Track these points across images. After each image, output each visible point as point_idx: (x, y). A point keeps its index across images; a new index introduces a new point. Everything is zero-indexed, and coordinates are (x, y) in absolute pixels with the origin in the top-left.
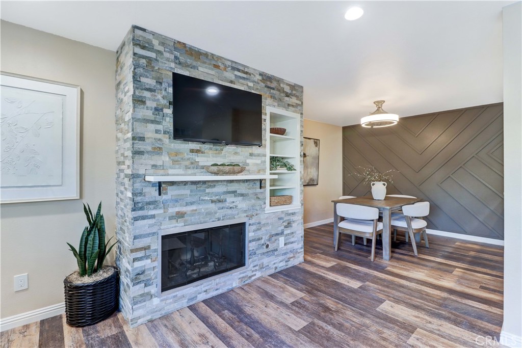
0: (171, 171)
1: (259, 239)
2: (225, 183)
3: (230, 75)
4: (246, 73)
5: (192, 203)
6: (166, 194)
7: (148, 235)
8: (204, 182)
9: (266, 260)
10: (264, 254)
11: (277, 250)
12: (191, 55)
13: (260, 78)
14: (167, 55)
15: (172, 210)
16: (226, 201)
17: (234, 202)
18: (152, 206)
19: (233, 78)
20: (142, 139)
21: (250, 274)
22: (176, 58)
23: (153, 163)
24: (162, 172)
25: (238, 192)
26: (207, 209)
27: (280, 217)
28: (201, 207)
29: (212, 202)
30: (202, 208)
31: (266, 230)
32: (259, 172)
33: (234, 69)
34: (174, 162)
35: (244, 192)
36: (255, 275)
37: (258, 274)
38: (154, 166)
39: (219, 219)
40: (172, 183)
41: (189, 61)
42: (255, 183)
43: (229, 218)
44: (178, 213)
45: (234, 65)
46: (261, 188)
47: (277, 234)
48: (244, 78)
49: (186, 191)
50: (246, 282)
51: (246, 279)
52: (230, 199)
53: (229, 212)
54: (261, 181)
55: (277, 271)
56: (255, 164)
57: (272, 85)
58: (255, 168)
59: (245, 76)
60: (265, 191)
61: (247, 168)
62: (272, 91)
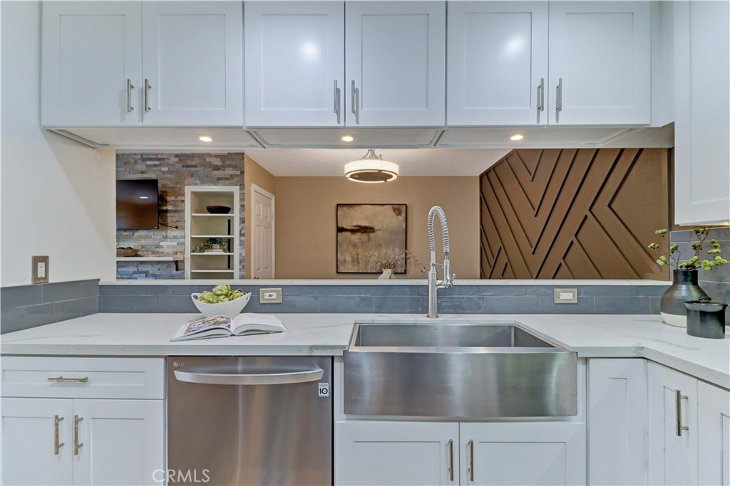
2: (136, 264)
3: (141, 167)
4: (160, 160)
13: (177, 159)
19: (143, 168)
25: (150, 272)
32: (175, 253)
33: (144, 160)
35: (157, 272)
42: (170, 265)
45: (144, 157)
46: (177, 269)
48: (155, 165)
54: (176, 262)
56: (169, 246)
57: (193, 163)
58: (171, 251)
59: (158, 163)
60: (184, 273)
61: (161, 250)
62: (193, 169)
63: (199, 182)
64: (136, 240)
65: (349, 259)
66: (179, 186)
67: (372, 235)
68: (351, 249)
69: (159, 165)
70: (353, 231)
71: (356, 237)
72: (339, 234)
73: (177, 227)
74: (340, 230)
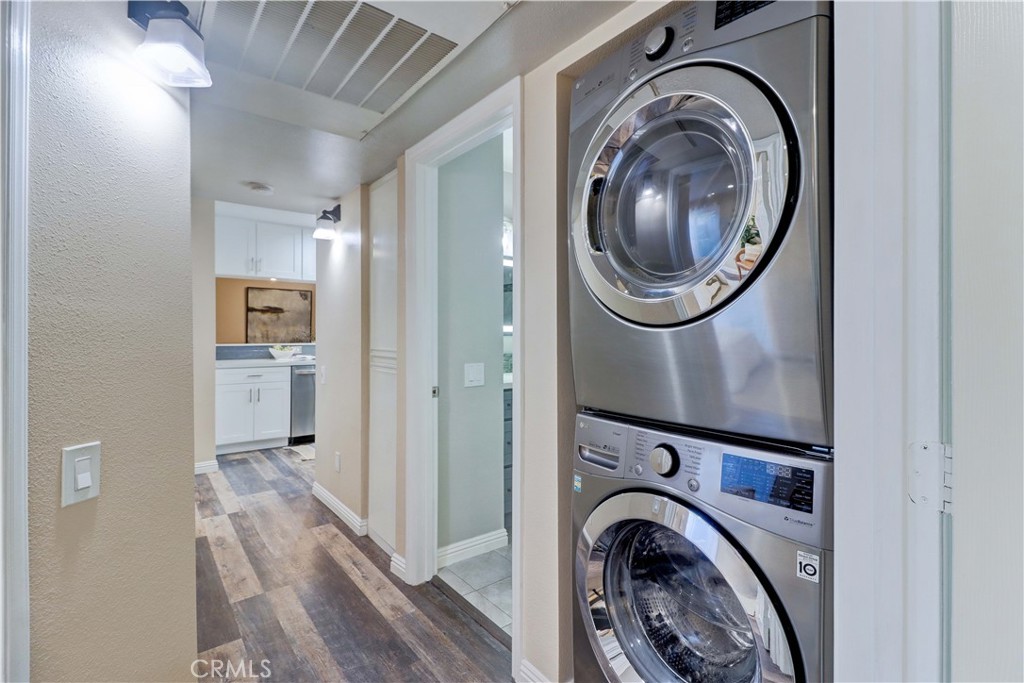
65: (259, 335)
67: (281, 315)
68: (261, 326)
70: (263, 311)
71: (266, 317)
72: (250, 313)
74: (249, 310)
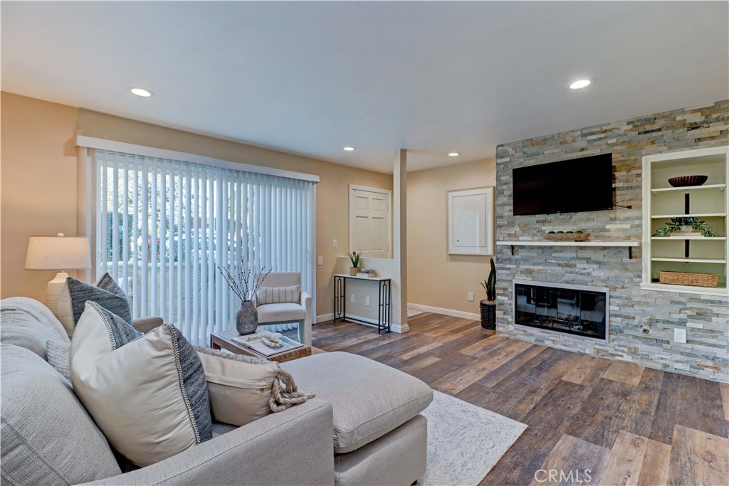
0: (521, 238)
1: (628, 317)
2: (574, 249)
3: (581, 143)
4: (605, 131)
5: (539, 264)
6: (518, 254)
7: (506, 281)
8: (551, 247)
9: (643, 347)
10: (637, 337)
11: (668, 342)
12: (538, 144)
13: (629, 127)
14: (518, 154)
15: (523, 267)
16: (575, 266)
17: (585, 269)
18: (508, 262)
19: (584, 144)
20: (502, 217)
21: (612, 351)
22: (524, 153)
23: (508, 232)
24: (515, 239)
25: (593, 259)
26: (554, 270)
27: (675, 299)
28: (547, 268)
29: (559, 265)
30: (549, 269)
31: (643, 311)
32: (628, 238)
33: (584, 135)
34: (524, 231)
35: (601, 259)
36: (622, 356)
37: (627, 358)
38: (509, 235)
39: (567, 282)
40: (522, 247)
41: (535, 151)
42: (620, 252)
43: (580, 284)
44: (527, 270)
45: (585, 132)
46: (631, 257)
47: (668, 321)
48: (600, 139)
49: (533, 254)
50: (606, 358)
51: (606, 354)
52: (580, 265)
53: (580, 277)
54: (630, 248)
55: (668, 370)
56: (619, 230)
57: (655, 127)
58: (620, 234)
59: (603, 135)
60: (641, 261)
61: (607, 234)
62: (654, 134)
63: (665, 148)
64: (574, 224)
66: (633, 158)
69: (605, 138)
73: (630, 207)
